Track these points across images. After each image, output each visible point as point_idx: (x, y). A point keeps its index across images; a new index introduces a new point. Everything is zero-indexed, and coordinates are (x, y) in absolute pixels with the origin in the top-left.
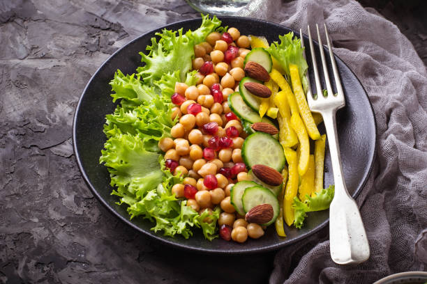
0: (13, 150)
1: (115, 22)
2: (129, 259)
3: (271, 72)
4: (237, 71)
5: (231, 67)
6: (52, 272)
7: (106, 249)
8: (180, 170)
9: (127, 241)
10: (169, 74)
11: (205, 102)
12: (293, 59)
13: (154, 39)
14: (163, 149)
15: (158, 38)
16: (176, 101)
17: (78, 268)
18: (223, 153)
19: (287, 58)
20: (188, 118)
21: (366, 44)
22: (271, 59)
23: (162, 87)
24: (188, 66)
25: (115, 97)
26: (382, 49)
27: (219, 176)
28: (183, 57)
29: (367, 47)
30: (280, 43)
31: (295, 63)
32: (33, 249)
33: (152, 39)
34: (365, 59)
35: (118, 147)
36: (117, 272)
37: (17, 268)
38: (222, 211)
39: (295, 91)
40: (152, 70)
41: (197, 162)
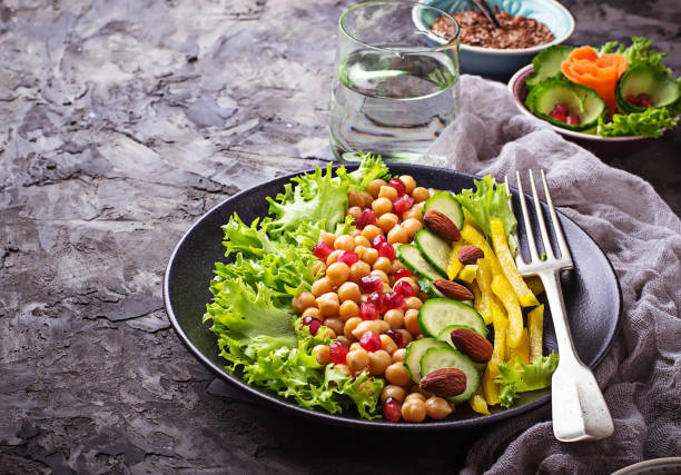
0: (70, 321)
1: (229, 185)
2: (241, 454)
3: (462, 229)
4: (410, 223)
5: (401, 220)
6: (122, 465)
7: (207, 442)
8: (323, 332)
9: (239, 434)
10: (310, 224)
11: (366, 256)
12: (494, 211)
13: (288, 186)
14: (299, 306)
15: (295, 184)
16: (321, 253)
17: (162, 462)
18: (391, 314)
19: (485, 209)
20: (337, 267)
21: (603, 207)
22: (462, 212)
23: (300, 239)
24: (338, 216)
25: (230, 247)
26: (627, 216)
27: (384, 338)
28: (331, 202)
29: (605, 211)
30: (475, 191)
31: (497, 217)
32: (94, 436)
33: (286, 186)
34: (602, 226)
35: (234, 292)
36: (222, 470)
37: (67, 458)
38: (387, 383)
39: (497, 251)
40: (285, 221)
41: (351, 321)
